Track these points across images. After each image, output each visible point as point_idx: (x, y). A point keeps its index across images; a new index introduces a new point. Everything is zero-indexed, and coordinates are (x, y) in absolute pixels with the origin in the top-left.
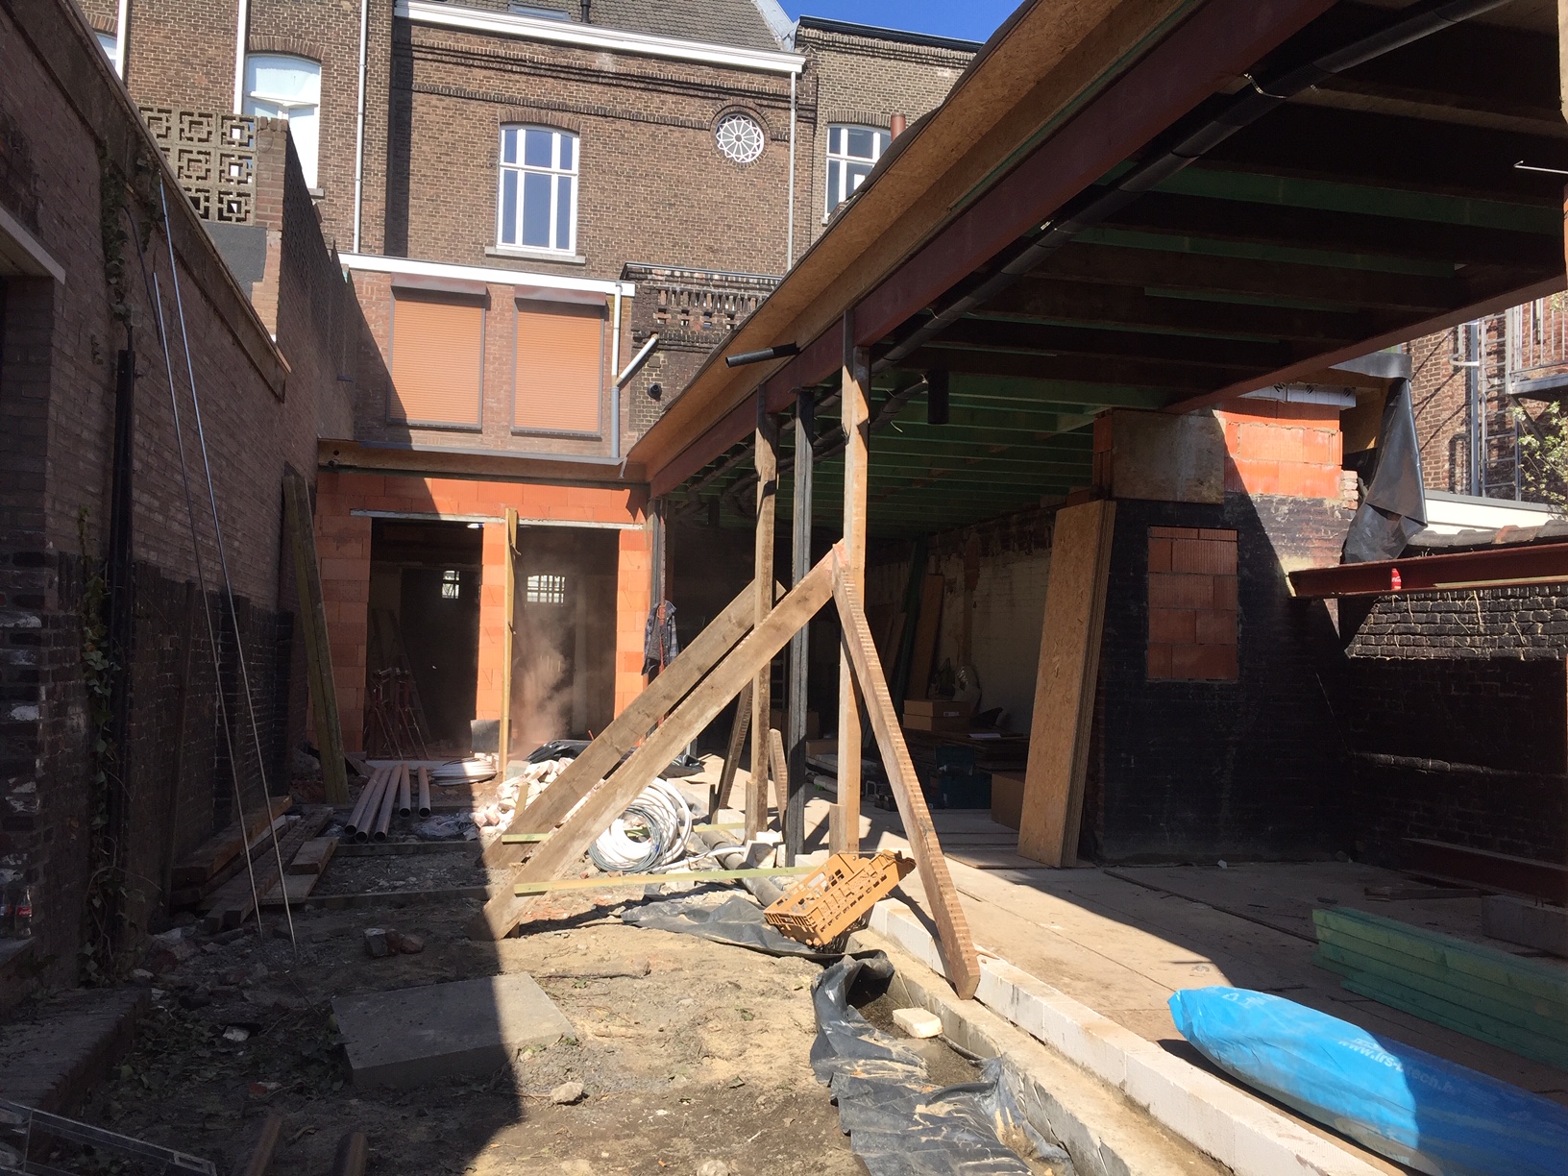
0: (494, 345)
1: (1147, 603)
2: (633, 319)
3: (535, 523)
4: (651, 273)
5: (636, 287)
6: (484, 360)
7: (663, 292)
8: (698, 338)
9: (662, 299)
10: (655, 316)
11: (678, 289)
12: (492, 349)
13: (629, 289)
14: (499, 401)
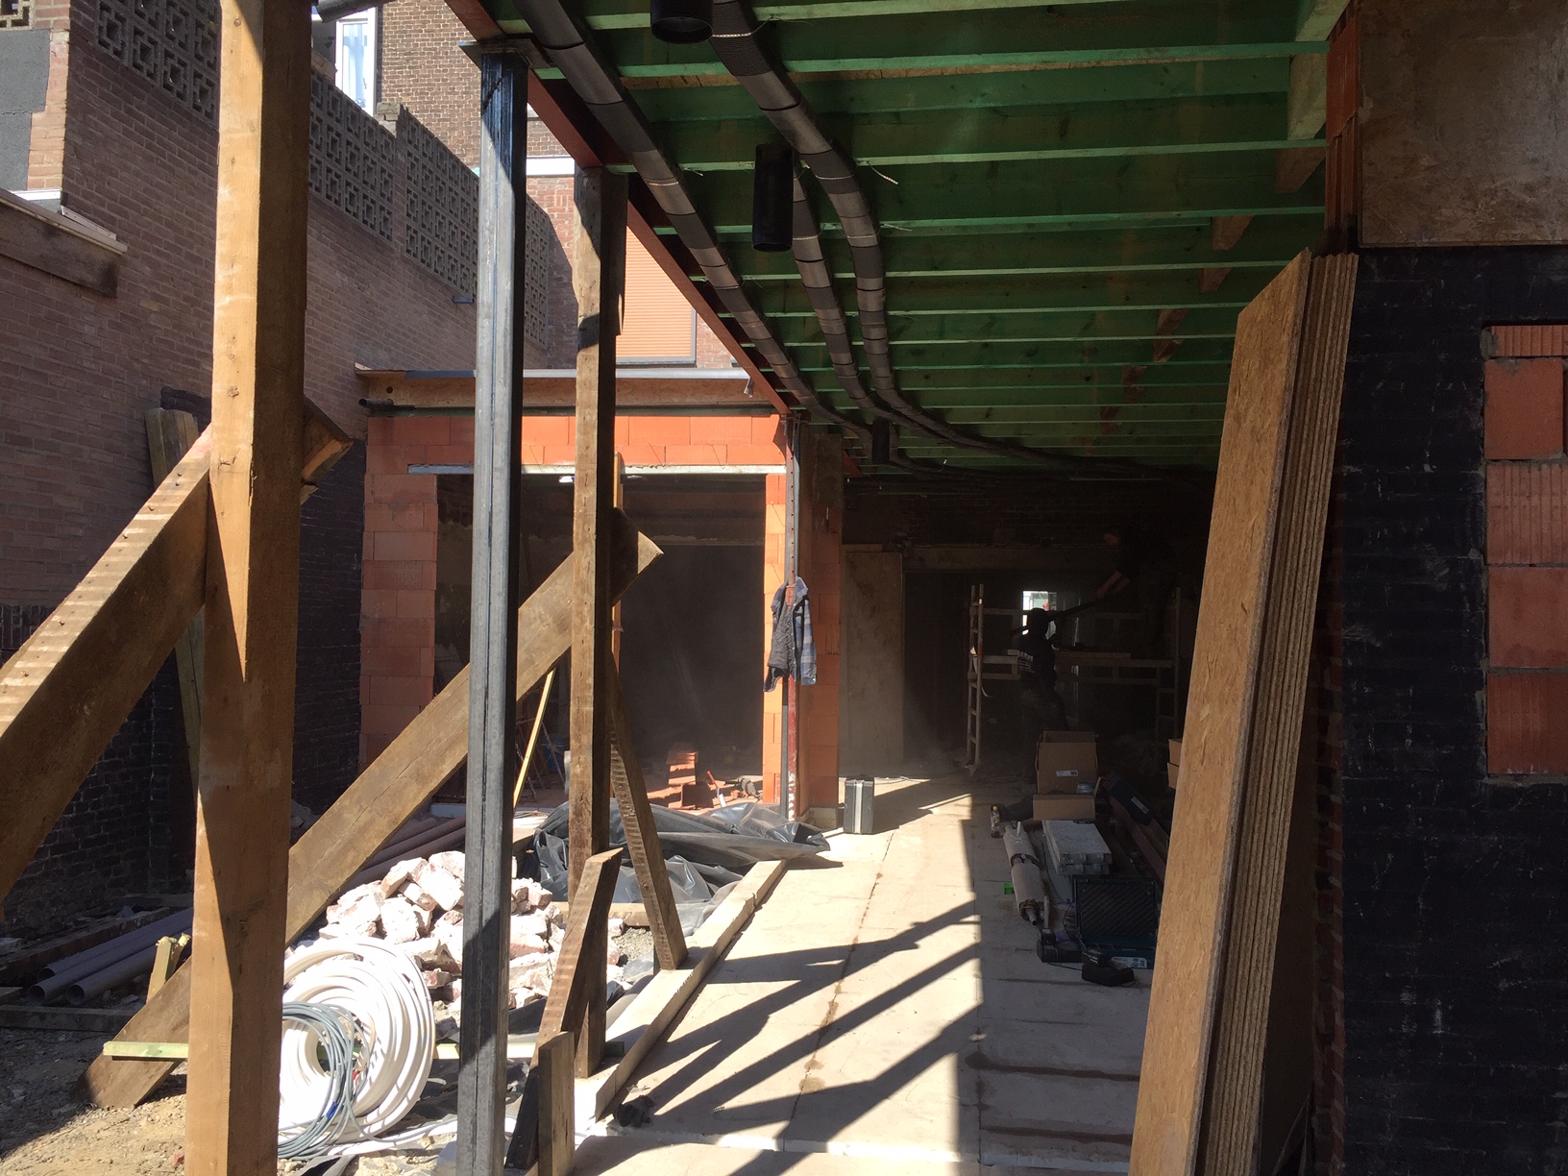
1: (1483, 551)
3: (647, 471)
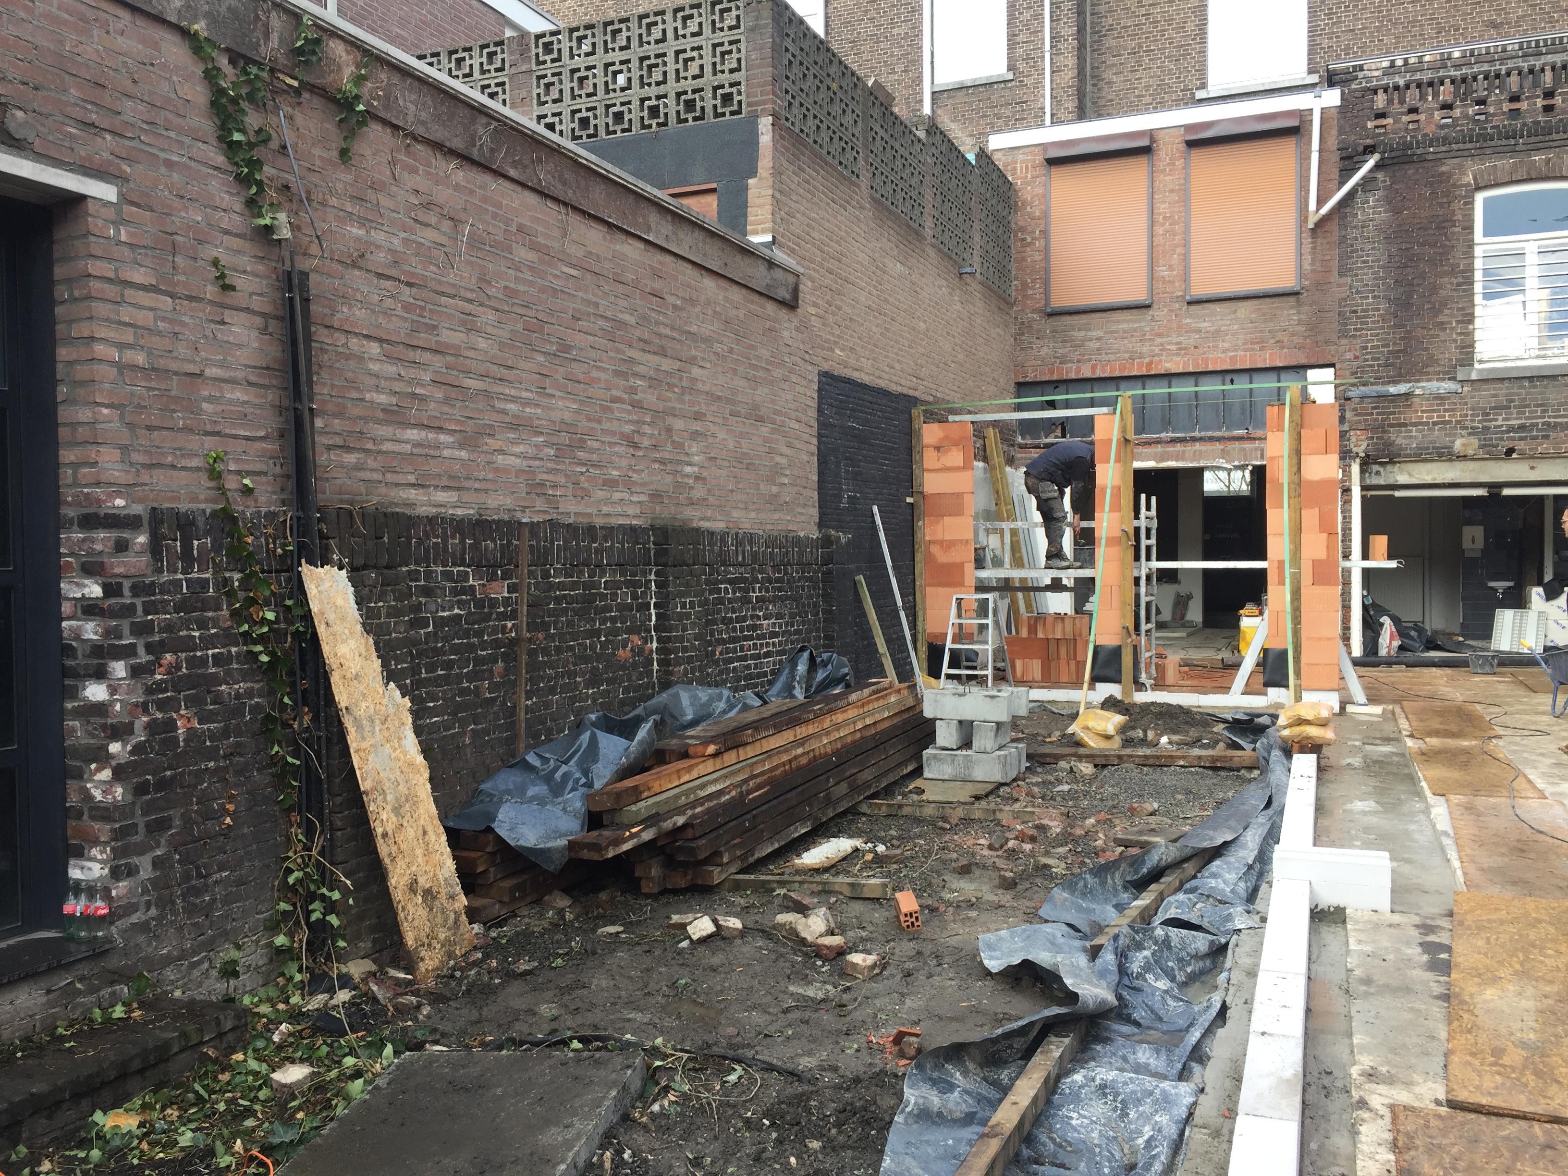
0: (1164, 202)
2: (1340, 134)
4: (1362, 69)
5: (1343, 94)
6: (1152, 223)
7: (1380, 92)
8: (1431, 141)
9: (1380, 100)
10: (1370, 125)
11: (1402, 83)
12: (1162, 208)
13: (1333, 97)
14: (1171, 268)
